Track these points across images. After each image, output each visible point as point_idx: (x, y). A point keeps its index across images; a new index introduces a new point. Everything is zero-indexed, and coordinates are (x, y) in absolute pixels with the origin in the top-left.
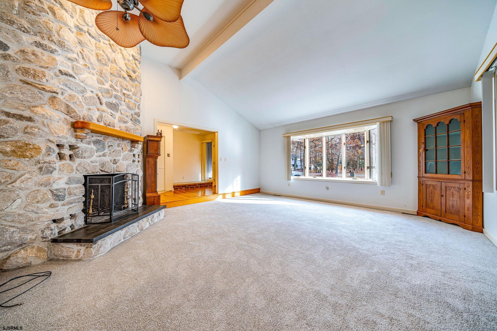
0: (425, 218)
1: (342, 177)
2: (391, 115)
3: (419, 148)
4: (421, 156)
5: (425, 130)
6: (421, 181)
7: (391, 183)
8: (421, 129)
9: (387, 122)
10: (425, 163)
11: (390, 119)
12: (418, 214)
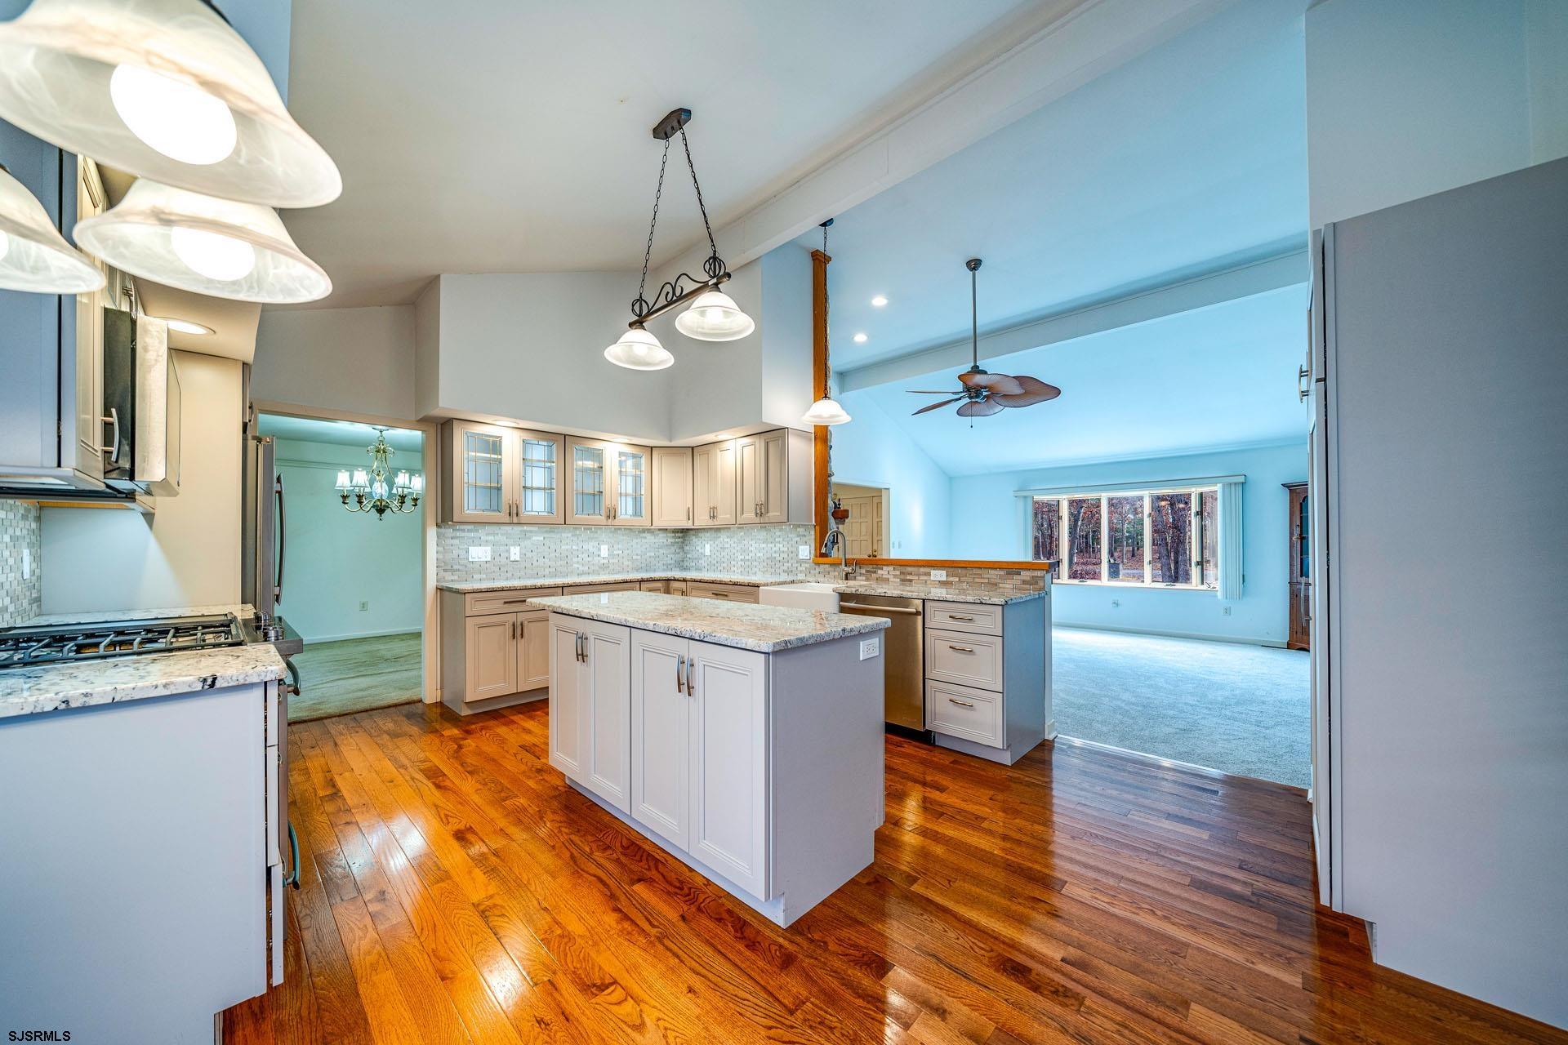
0: (1302, 652)
1: (1143, 581)
2: (1243, 472)
3: (1291, 534)
4: (1295, 548)
5: (1301, 504)
6: (1295, 590)
7: (1243, 594)
8: (1295, 501)
9: (1235, 484)
10: (1301, 559)
11: (1242, 479)
12: (1290, 646)
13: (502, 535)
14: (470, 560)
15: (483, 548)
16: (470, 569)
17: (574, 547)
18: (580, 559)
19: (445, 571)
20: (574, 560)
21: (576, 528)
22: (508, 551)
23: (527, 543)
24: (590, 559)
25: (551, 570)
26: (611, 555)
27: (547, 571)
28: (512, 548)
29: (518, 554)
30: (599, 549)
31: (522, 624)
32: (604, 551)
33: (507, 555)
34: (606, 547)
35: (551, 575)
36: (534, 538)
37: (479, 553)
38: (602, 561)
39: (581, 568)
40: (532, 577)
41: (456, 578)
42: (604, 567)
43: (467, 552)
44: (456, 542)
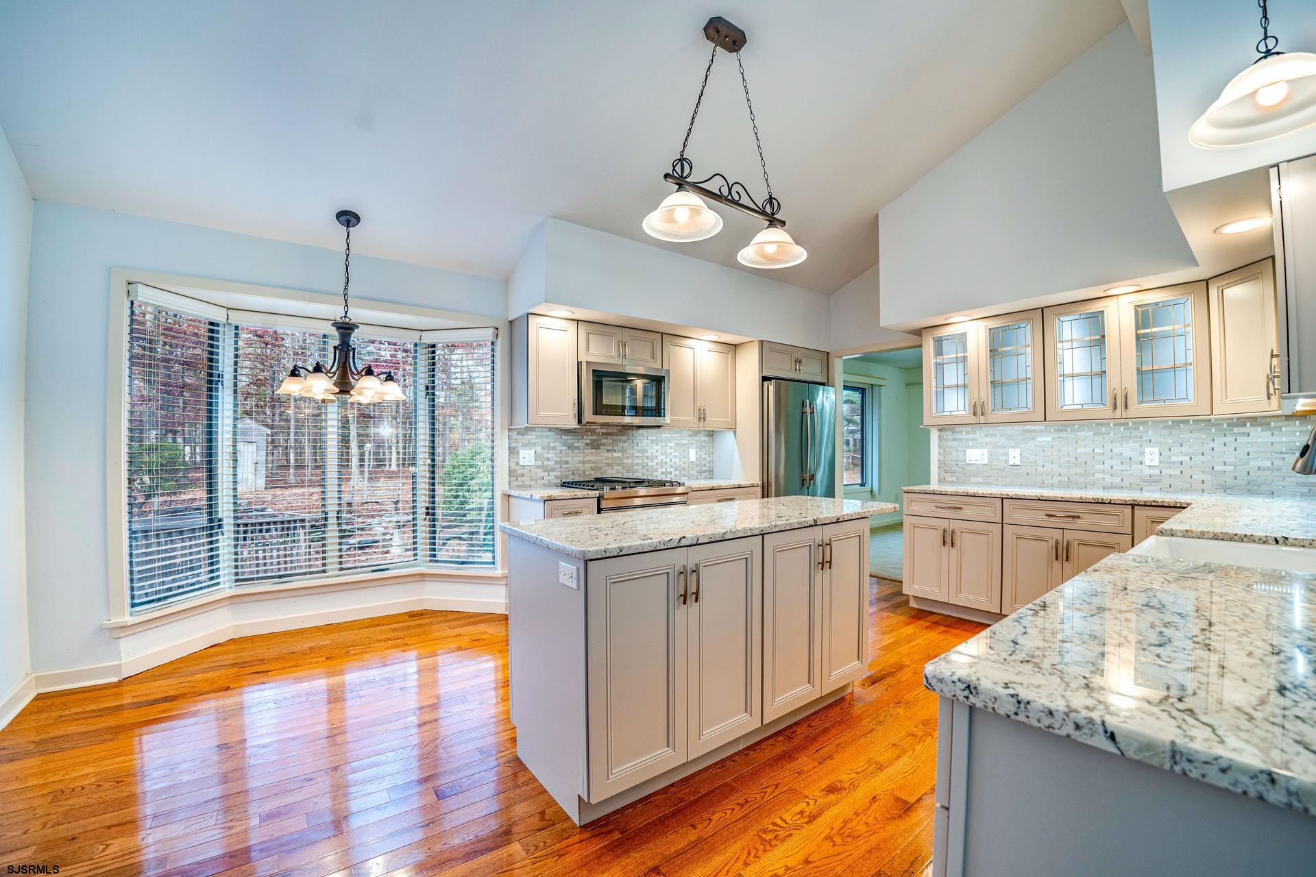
13: (1001, 436)
14: (968, 462)
15: (980, 451)
16: (966, 472)
17: (1096, 450)
18: (1107, 467)
19: (946, 472)
20: (1096, 467)
21: (1101, 425)
22: (1007, 454)
23: (1031, 444)
24: (1123, 467)
25: (1061, 478)
26: (1165, 462)
27: (1056, 479)
28: (1011, 451)
29: (1018, 458)
30: (1143, 454)
31: (953, 532)
32: (1152, 456)
33: (1005, 458)
34: (1156, 450)
35: (1062, 485)
36: (1039, 439)
37: (976, 455)
38: (1148, 472)
39: (1109, 479)
40: (1034, 486)
41: (954, 479)
42: (1151, 481)
43: (965, 454)
44: (955, 444)
